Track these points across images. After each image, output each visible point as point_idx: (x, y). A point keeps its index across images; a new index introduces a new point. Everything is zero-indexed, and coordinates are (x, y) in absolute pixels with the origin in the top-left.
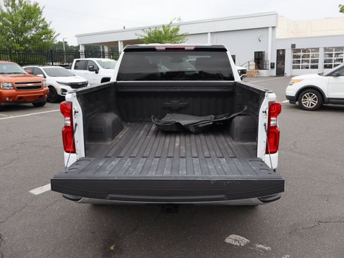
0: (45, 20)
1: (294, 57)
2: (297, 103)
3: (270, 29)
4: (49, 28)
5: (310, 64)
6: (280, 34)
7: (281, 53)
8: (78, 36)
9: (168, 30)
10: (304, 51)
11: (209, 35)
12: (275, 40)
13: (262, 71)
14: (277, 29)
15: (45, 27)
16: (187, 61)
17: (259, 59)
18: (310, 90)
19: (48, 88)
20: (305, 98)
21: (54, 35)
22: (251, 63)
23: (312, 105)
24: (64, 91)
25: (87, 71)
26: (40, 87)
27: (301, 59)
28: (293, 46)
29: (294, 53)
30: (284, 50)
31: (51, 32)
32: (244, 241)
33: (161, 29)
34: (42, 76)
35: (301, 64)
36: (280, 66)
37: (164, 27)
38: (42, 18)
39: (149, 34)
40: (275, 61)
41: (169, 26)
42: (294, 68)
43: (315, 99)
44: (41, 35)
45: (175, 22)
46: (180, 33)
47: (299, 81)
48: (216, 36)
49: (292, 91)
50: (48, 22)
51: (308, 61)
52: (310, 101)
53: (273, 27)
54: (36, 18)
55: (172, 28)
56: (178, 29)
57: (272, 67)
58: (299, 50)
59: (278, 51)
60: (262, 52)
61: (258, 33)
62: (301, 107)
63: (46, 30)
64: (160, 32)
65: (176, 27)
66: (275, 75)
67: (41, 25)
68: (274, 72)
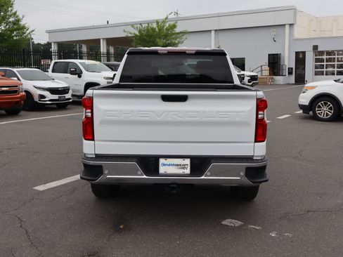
0: (18, 14)
1: (317, 60)
2: (311, 113)
3: (287, 27)
4: (22, 23)
5: (336, 69)
6: (299, 33)
7: (301, 56)
8: (49, 32)
9: (164, 27)
10: (329, 53)
11: (213, 33)
12: (293, 40)
13: (277, 78)
14: (296, 27)
15: (17, 22)
16: (186, 64)
17: (275, 63)
18: (325, 98)
19: (24, 93)
20: (319, 107)
21: (28, 32)
22: (263, 67)
23: (327, 115)
24: (42, 97)
25: (69, 75)
26: (16, 92)
27: (325, 63)
28: (315, 48)
29: (316, 56)
30: (304, 53)
31: (24, 28)
32: (238, 223)
33: (155, 25)
34: (16, 79)
35: (325, 70)
36: (300, 71)
37: (157, 22)
38: (13, 11)
39: (140, 31)
40: (293, 66)
41: (164, 22)
42: (317, 74)
43: (331, 109)
44: (12, 31)
45: (172, 16)
46: (178, 30)
47: (313, 88)
48: (221, 34)
49: (305, 99)
50: (21, 17)
51: (333, 66)
52: (325, 111)
53: (291, 25)
54: (6, 11)
55: (167, 25)
56: (174, 26)
57: (290, 73)
58: (322, 53)
59: (297, 53)
60: (277, 54)
61: (273, 32)
62: (316, 118)
63: (17, 26)
64: (153, 29)
65: (172, 23)
66: (294, 82)
67: (11, 19)
68: (292, 79)
